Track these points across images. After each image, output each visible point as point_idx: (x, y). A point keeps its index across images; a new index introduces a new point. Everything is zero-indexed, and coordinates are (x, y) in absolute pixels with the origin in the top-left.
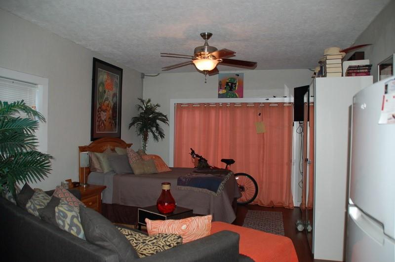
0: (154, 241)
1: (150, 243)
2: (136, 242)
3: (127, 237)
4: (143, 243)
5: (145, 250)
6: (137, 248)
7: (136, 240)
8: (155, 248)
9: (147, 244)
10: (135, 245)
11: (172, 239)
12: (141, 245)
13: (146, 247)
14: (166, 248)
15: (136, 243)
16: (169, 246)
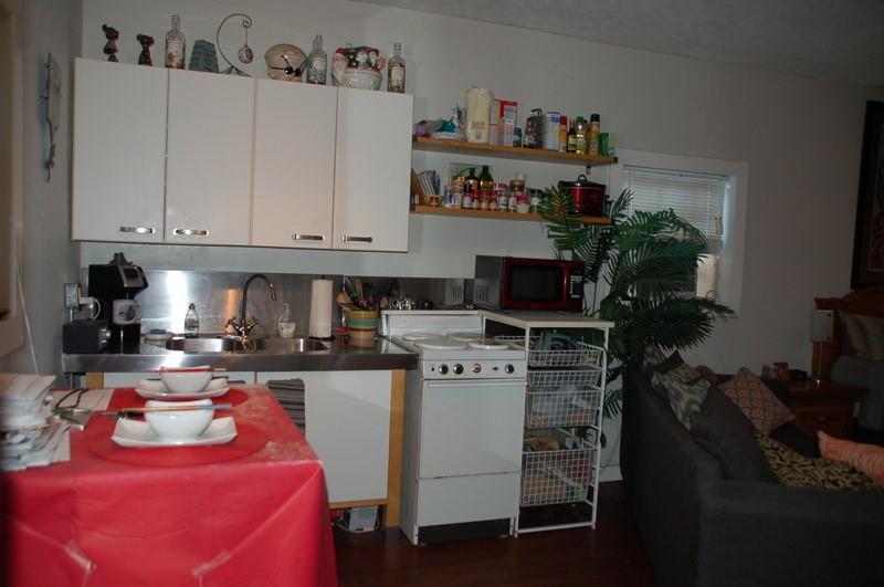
0: (809, 468)
1: (800, 470)
2: (779, 462)
3: (767, 451)
4: (790, 466)
5: (790, 479)
6: (778, 472)
7: (781, 459)
8: (806, 481)
9: (794, 470)
10: (775, 466)
11: (840, 471)
12: (785, 470)
13: (792, 475)
14: (829, 486)
15: (778, 464)
16: (835, 483)
